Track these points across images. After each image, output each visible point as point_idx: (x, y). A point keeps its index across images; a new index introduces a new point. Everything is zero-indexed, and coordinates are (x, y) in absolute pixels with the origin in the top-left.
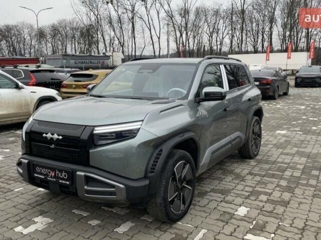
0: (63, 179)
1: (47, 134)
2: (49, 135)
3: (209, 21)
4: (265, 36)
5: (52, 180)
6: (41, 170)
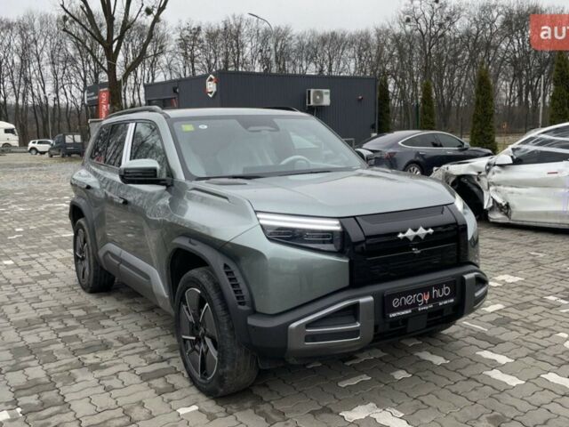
0: (445, 298)
1: (404, 233)
2: (410, 233)
5: (427, 308)
6: (403, 300)
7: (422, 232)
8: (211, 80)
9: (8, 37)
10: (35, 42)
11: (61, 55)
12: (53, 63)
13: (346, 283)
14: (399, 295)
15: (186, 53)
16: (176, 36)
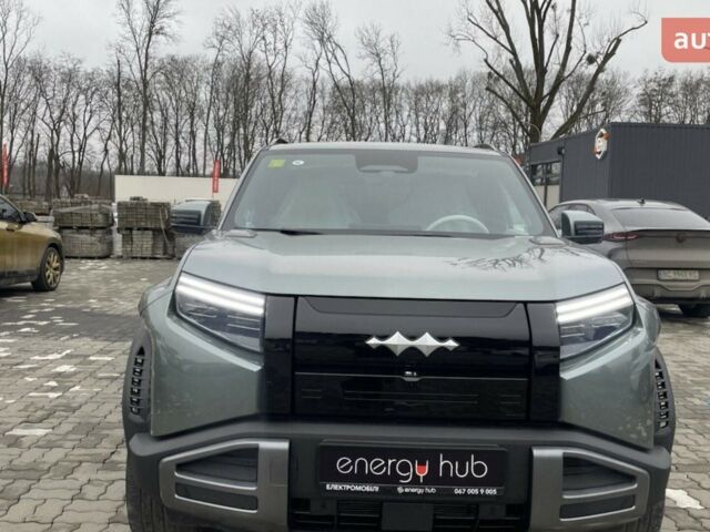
0: (470, 482)
1: (383, 337)
2: (397, 341)
3: (50, 94)
4: (180, 140)
5: (420, 491)
6: (361, 464)
7: (427, 342)
8: (602, 135)
9: (437, 100)
10: (464, 105)
11: (491, 119)
12: (481, 129)
13: (251, 407)
14: (353, 452)
15: (650, 112)
16: (639, 90)
